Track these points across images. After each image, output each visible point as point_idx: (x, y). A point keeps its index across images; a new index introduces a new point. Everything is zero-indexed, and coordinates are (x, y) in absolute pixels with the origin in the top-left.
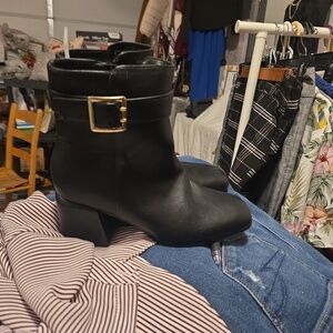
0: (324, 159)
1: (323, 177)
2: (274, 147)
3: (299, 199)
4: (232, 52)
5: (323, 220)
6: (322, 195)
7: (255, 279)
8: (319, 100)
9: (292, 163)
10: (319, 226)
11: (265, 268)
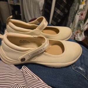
0: (82, 15)
1: (81, 20)
3: (74, 28)
5: (80, 33)
6: (80, 26)
10: (78, 35)
11: (82, 64)
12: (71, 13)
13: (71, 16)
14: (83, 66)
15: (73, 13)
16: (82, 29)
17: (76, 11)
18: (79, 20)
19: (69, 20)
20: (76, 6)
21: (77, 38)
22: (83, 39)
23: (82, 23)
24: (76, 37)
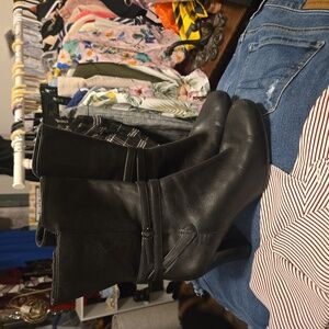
0: (140, 92)
1: (153, 91)
2: (134, 133)
3: (176, 105)
4: (14, 223)
5: (187, 87)
6: (169, 90)
7: (272, 89)
8: (89, 102)
9: (147, 116)
10: (192, 89)
11: (260, 87)
12: (138, 120)
13: (145, 119)
14: (264, 83)
15: (138, 115)
16: (176, 83)
17: (132, 107)
18: (154, 96)
19: (155, 123)
20: (120, 111)
21: (202, 90)
22: (203, 74)
23: (159, 88)
24: (200, 94)
